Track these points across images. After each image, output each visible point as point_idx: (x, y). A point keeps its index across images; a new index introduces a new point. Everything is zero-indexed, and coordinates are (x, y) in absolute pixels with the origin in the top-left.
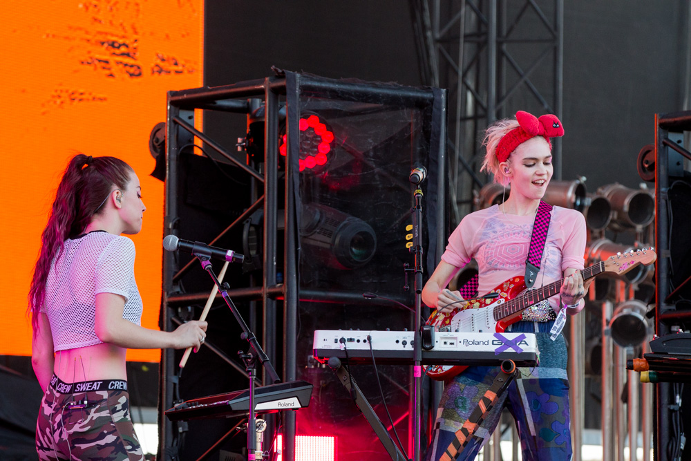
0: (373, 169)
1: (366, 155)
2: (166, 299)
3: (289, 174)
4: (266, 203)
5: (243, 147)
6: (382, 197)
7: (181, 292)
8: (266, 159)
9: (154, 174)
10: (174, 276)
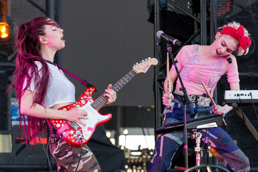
0: (251, 14)
1: (248, 8)
2: (156, 78)
3: (212, 18)
4: (201, 32)
5: (190, 6)
6: (256, 27)
7: (163, 75)
8: (201, 12)
9: (149, 20)
10: (160, 67)
